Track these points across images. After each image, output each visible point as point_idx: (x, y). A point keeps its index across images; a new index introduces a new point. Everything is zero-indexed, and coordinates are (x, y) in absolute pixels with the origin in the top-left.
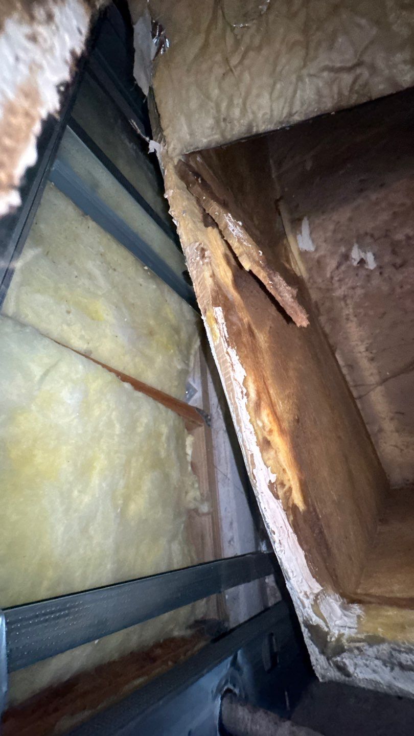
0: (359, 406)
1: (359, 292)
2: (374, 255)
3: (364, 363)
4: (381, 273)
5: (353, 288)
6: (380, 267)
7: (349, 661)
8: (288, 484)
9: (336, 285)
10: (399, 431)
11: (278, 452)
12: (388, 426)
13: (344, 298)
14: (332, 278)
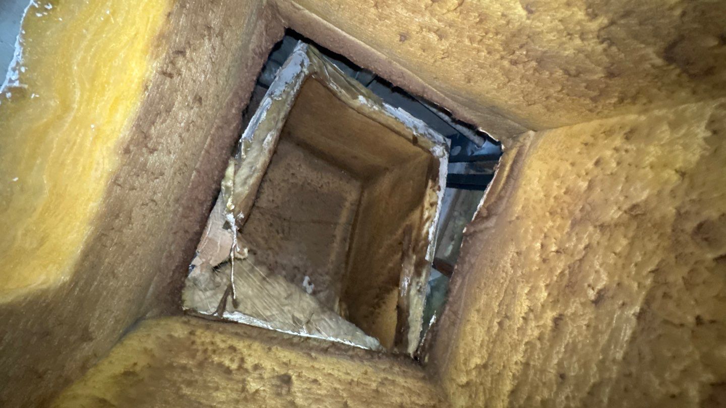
0: (353, 221)
1: (319, 270)
2: (302, 282)
3: (338, 238)
4: (306, 271)
5: (321, 275)
6: (305, 275)
7: (442, 141)
8: (431, 190)
9: (327, 283)
10: (345, 200)
11: (429, 201)
12: (347, 204)
13: (327, 273)
14: (327, 288)
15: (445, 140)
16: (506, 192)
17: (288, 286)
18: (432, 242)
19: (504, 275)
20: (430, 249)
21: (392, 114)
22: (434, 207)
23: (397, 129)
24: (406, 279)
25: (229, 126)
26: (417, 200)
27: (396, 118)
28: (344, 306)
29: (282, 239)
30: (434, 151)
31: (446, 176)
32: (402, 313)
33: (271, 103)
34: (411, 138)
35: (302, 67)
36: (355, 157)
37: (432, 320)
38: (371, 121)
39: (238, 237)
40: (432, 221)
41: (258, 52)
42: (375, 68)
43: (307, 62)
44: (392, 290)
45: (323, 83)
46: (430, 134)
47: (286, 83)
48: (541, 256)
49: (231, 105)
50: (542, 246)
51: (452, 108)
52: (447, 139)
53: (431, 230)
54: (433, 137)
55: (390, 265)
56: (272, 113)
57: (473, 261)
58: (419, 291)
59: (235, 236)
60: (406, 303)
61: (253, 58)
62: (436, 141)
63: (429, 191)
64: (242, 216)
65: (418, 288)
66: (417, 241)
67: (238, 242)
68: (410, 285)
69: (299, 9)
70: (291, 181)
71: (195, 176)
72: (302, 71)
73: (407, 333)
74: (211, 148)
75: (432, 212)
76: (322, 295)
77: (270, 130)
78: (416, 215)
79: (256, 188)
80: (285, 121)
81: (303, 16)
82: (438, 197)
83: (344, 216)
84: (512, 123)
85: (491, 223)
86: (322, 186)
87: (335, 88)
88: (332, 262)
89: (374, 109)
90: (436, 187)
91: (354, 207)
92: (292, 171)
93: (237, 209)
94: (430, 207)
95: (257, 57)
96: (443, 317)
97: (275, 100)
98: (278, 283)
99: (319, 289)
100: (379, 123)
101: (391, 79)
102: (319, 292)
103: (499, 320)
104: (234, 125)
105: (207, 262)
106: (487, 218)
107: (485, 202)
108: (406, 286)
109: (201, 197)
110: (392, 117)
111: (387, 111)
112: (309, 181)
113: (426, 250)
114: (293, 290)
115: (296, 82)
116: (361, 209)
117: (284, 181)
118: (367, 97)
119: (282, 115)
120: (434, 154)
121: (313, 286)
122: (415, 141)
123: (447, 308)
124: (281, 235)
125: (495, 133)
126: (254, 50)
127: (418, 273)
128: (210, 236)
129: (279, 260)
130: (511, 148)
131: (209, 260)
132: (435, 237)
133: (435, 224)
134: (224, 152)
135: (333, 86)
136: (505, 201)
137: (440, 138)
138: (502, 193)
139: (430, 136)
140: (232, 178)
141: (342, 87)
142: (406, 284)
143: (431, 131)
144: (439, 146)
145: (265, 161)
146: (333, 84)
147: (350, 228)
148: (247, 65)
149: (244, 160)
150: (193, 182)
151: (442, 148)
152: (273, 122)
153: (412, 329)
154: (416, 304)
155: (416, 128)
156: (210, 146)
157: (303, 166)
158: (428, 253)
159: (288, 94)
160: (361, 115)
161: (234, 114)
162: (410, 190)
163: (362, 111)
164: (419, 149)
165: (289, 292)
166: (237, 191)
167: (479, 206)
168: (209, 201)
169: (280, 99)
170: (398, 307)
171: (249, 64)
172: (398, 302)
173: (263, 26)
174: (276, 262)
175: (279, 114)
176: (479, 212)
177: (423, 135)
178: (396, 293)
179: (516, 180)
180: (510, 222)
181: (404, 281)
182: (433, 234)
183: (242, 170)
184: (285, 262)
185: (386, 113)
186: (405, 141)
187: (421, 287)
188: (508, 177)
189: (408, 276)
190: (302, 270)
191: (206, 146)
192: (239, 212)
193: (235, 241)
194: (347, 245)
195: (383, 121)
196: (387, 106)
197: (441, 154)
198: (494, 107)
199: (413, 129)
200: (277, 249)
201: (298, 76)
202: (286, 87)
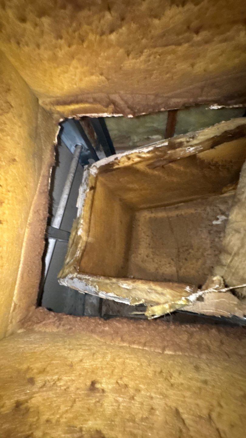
0: (162, 208)
1: (205, 216)
2: (219, 224)
3: (178, 212)
4: (210, 225)
5: (208, 214)
6: (212, 225)
7: (87, 171)
8: (120, 164)
9: (212, 208)
10: (150, 218)
11: (127, 162)
12: (153, 215)
13: (205, 210)
14: (216, 206)
15: (86, 170)
16: (88, 98)
17: (229, 234)
18: (154, 146)
19: (152, 58)
20: (159, 145)
21: (82, 209)
22: (129, 156)
23: (90, 202)
24: (188, 151)
25: (119, 328)
26: (130, 170)
27: (83, 206)
28: (225, 189)
29: (193, 249)
30: (95, 174)
31: (107, 158)
32: (215, 142)
33: (102, 292)
34: (92, 191)
35: (74, 278)
36: (121, 222)
37: (215, 107)
38: (92, 221)
39: (207, 288)
40: (139, 153)
41: (58, 323)
42: (40, 234)
43: (70, 276)
44: (200, 159)
45: (79, 261)
46: (85, 181)
47: (86, 285)
48: (120, 26)
49: (103, 334)
50: (112, 31)
51: (48, 168)
52: (85, 168)
53: (145, 151)
54: (86, 178)
55: (182, 169)
56: (108, 288)
57: (152, 97)
58: (193, 138)
59: (206, 291)
60: (207, 143)
61: (63, 325)
62: (88, 175)
63: (121, 165)
64: (188, 289)
65: (191, 139)
66: (157, 157)
67: (211, 287)
68: (192, 146)
69: (15, 305)
70: (151, 256)
71: (170, 350)
72: (77, 277)
73: (231, 131)
74: (141, 342)
75: (133, 156)
76: (223, 207)
77: (119, 287)
78: (141, 167)
79: (163, 283)
80: (110, 278)
81: (20, 300)
82: (122, 157)
83: (161, 214)
84: (39, 119)
85: (116, 97)
86: (148, 236)
87: (79, 252)
88: (196, 210)
89: (83, 222)
90: (117, 161)
91: (153, 210)
92: (146, 258)
93: (184, 294)
94: (131, 159)
95: (62, 323)
96: (210, 98)
97: (99, 289)
98: (229, 243)
99: (218, 211)
100: (91, 215)
101: (44, 219)
102: (220, 210)
103: (195, 35)
104: (117, 324)
105: (236, 305)
106: (114, 103)
107: (104, 112)
108: (193, 148)
109: (185, 337)
110: (84, 210)
111: (81, 214)
112: (148, 245)
113: (161, 147)
114: (230, 230)
115: (84, 279)
116: (152, 205)
117: (153, 261)
118: (77, 229)
119: (108, 281)
120: (97, 173)
121: (218, 217)
122: (93, 188)
123: (200, 99)
124: (190, 250)
125: (54, 130)
126: (58, 327)
127: (181, 144)
128: (214, 309)
129: (209, 246)
130: (58, 113)
131: (235, 304)
132: (150, 146)
133: (141, 149)
134: (141, 326)
135: (78, 253)
136: (95, 95)
137: (85, 173)
138: (91, 100)
139: (87, 180)
140: (161, 306)
141: (77, 248)
142: (192, 149)
143: (83, 181)
144: (91, 172)
145: (142, 283)
146: (77, 254)
147: (167, 207)
148: (70, 329)
149: (145, 299)
150: (175, 351)
151: (91, 169)
152: (114, 286)
153: (226, 129)
154: (205, 135)
155: (85, 191)
156: (139, 343)
157: (140, 252)
158: (163, 145)
159: (92, 282)
160: (91, 229)
161: (109, 327)
162: (126, 178)
163: (87, 229)
164: (98, 184)
165: (233, 232)
166: (171, 298)
167: (110, 116)
168: (186, 327)
169: (97, 286)
170: (212, 147)
171: (69, 327)
172: (208, 149)
173: (39, 325)
174: (211, 247)
175: (107, 284)
176: (113, 113)
177: (87, 185)
178: (201, 155)
179: (77, 96)
180: (108, 79)
181: (190, 152)
182: (148, 148)
183: (153, 298)
184: (208, 242)
185: (82, 214)
186: (96, 194)
187: (190, 138)
188: (77, 102)
189: (185, 150)
190: (210, 228)
191: (140, 348)
192: (186, 292)
193: (211, 290)
194: (180, 204)
195: (89, 213)
196: (78, 215)
197: (94, 168)
198: (30, 136)
199: (86, 192)
200: (201, 250)
201: (80, 279)
202: (88, 285)
